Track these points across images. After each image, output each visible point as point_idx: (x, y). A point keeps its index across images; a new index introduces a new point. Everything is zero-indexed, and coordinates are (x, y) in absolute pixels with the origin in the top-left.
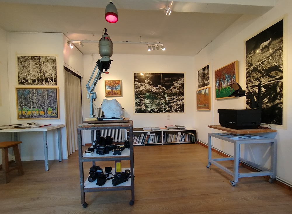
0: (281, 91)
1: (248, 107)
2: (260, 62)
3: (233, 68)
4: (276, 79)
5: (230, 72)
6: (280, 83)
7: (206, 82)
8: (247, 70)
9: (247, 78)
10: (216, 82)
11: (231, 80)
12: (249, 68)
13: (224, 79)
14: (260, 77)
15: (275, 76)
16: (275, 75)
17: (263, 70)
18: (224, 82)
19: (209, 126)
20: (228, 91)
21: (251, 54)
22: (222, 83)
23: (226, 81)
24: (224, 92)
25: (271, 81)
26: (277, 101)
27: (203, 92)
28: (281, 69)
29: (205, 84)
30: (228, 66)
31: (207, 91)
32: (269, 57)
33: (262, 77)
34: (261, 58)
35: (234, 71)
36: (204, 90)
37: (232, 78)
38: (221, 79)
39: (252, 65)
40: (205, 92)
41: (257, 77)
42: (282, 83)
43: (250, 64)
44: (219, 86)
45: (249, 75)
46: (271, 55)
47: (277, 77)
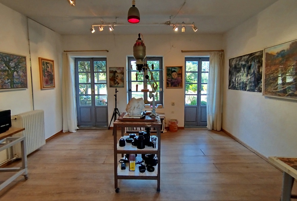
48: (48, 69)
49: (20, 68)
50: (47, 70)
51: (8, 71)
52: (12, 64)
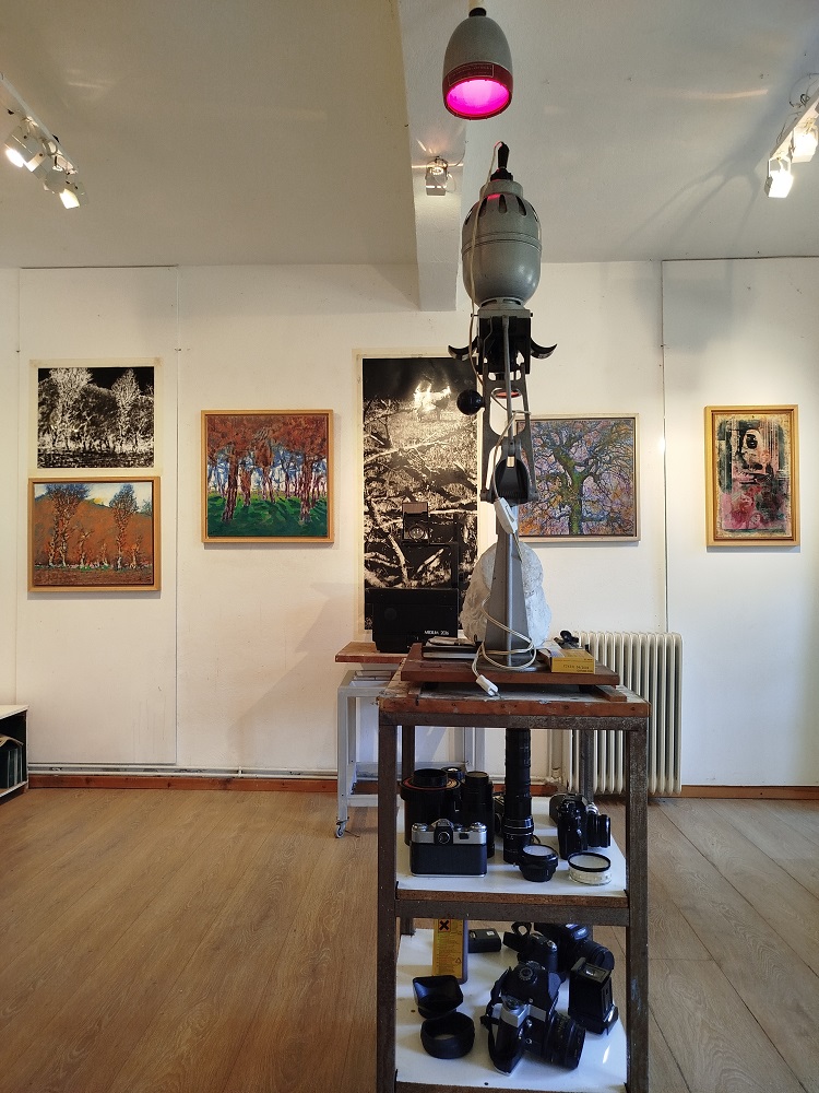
0: (473, 540)
1: (375, 580)
2: (415, 446)
3: (317, 429)
4: (461, 506)
5: (303, 445)
6: (470, 519)
7: (127, 448)
8: (367, 454)
9: (368, 481)
11: (307, 475)
12: (375, 452)
13: (265, 462)
14: (415, 490)
15: (458, 499)
16: (457, 494)
17: (425, 471)
18: (264, 474)
20: (286, 516)
21: (384, 407)
22: (255, 476)
23: (278, 473)
24: (267, 516)
25: (447, 508)
27: (104, 495)
28: (473, 482)
29: (112, 454)
30: (295, 416)
31: (142, 495)
32: (441, 439)
33: (422, 489)
35: (321, 445)
36: (116, 489)
37: (309, 467)
38: (249, 460)
39: (387, 445)
40: (125, 498)
41: (407, 488)
42: (475, 519)
43: (378, 440)
44: (233, 485)
45: (379, 474)
46: (446, 437)
47: (464, 502)
48: (751, 451)
49: (610, 462)
50: (746, 457)
51: (562, 477)
52: (579, 453)
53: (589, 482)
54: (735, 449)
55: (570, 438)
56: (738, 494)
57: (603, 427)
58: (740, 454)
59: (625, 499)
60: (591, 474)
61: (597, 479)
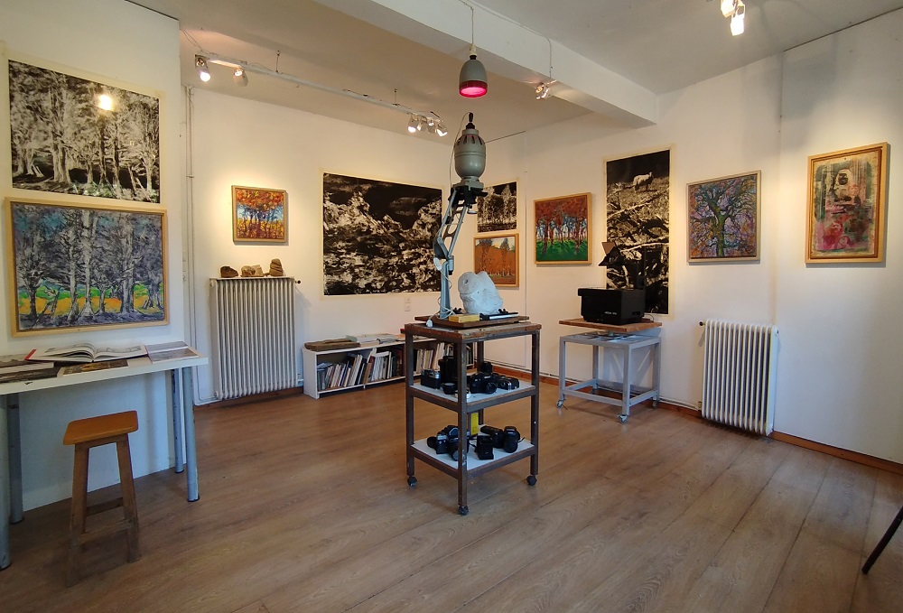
0: (666, 261)
1: (611, 284)
2: (634, 207)
3: (582, 204)
4: (660, 241)
5: (576, 213)
6: (665, 248)
7: (507, 221)
8: (609, 214)
9: (609, 229)
10: (538, 225)
11: (577, 228)
12: (613, 213)
13: (559, 223)
14: (634, 233)
15: (657, 236)
16: (657, 234)
17: (639, 221)
18: (559, 229)
19: (561, 323)
20: (568, 249)
21: (617, 187)
22: (555, 230)
23: (565, 228)
24: (560, 250)
25: (651, 242)
26: (661, 277)
27: (497, 243)
28: (667, 226)
29: (501, 224)
30: (572, 198)
31: (511, 242)
32: (648, 202)
33: (637, 232)
34: (635, 200)
35: (584, 212)
36: (503, 239)
37: (578, 224)
38: (553, 223)
39: (619, 209)
40: (505, 244)
41: (629, 232)
42: (668, 248)
43: (614, 205)
44: (546, 236)
45: (614, 225)
46: (651, 200)
47: (661, 238)
48: (842, 187)
49: (741, 207)
50: (838, 193)
51: (713, 219)
52: (723, 203)
53: (728, 221)
54: (828, 187)
55: (717, 193)
56: (830, 222)
57: (737, 184)
58: (832, 190)
59: (750, 232)
60: (729, 216)
61: (733, 218)
